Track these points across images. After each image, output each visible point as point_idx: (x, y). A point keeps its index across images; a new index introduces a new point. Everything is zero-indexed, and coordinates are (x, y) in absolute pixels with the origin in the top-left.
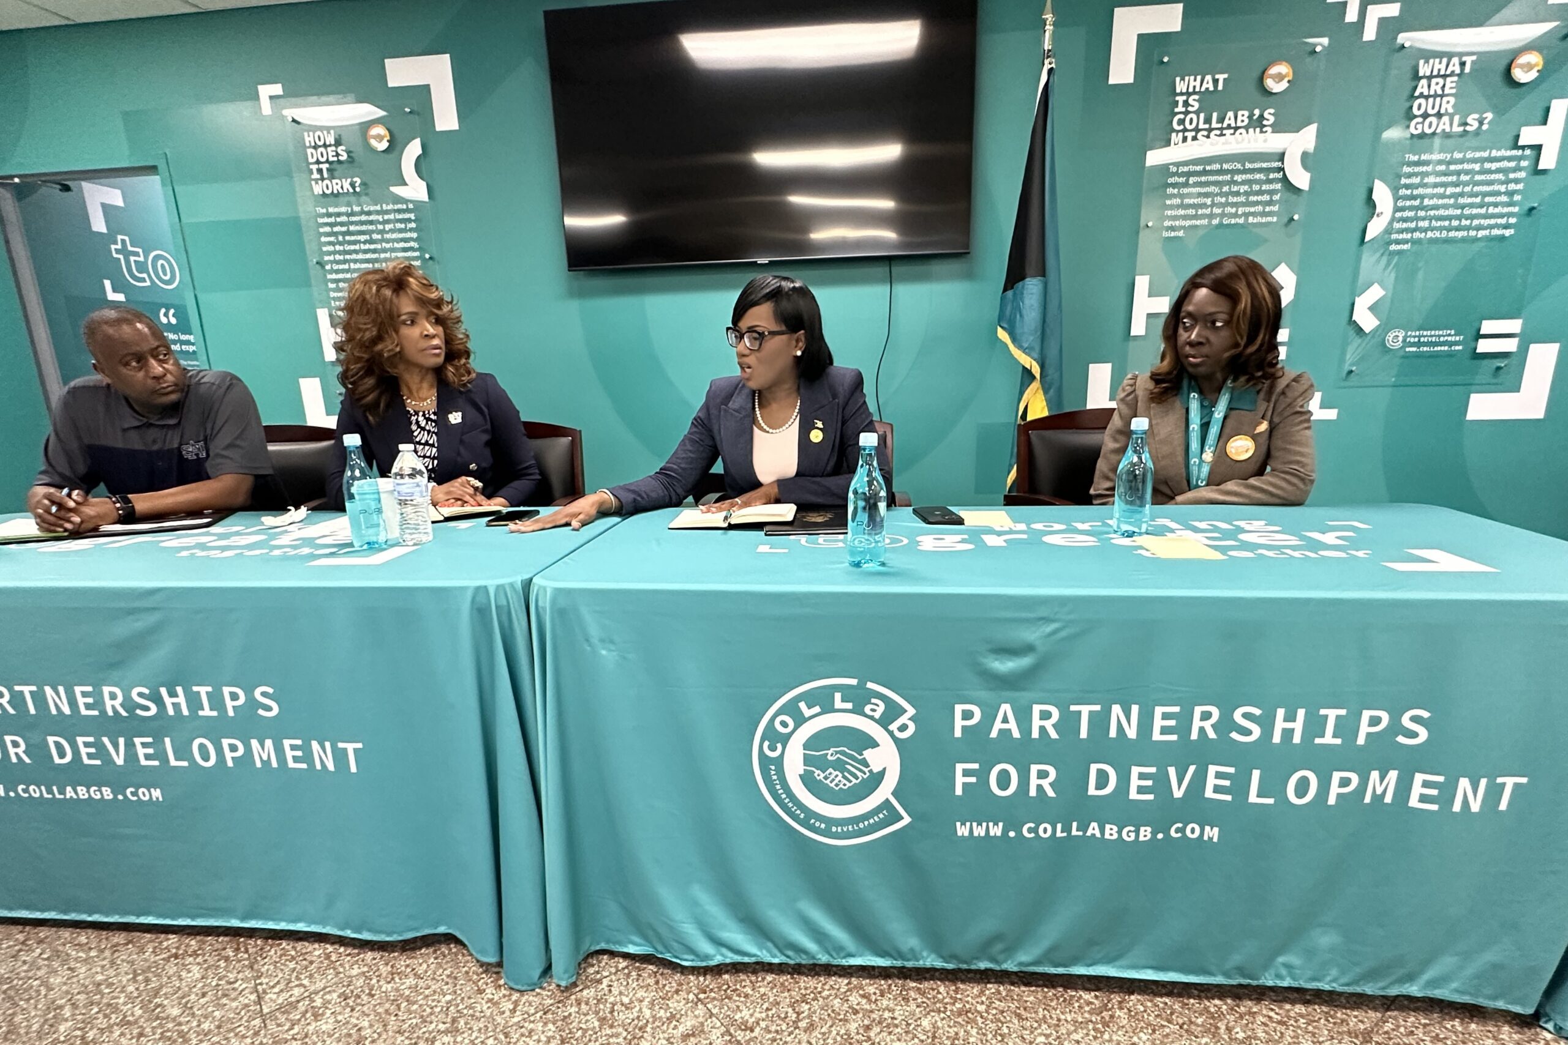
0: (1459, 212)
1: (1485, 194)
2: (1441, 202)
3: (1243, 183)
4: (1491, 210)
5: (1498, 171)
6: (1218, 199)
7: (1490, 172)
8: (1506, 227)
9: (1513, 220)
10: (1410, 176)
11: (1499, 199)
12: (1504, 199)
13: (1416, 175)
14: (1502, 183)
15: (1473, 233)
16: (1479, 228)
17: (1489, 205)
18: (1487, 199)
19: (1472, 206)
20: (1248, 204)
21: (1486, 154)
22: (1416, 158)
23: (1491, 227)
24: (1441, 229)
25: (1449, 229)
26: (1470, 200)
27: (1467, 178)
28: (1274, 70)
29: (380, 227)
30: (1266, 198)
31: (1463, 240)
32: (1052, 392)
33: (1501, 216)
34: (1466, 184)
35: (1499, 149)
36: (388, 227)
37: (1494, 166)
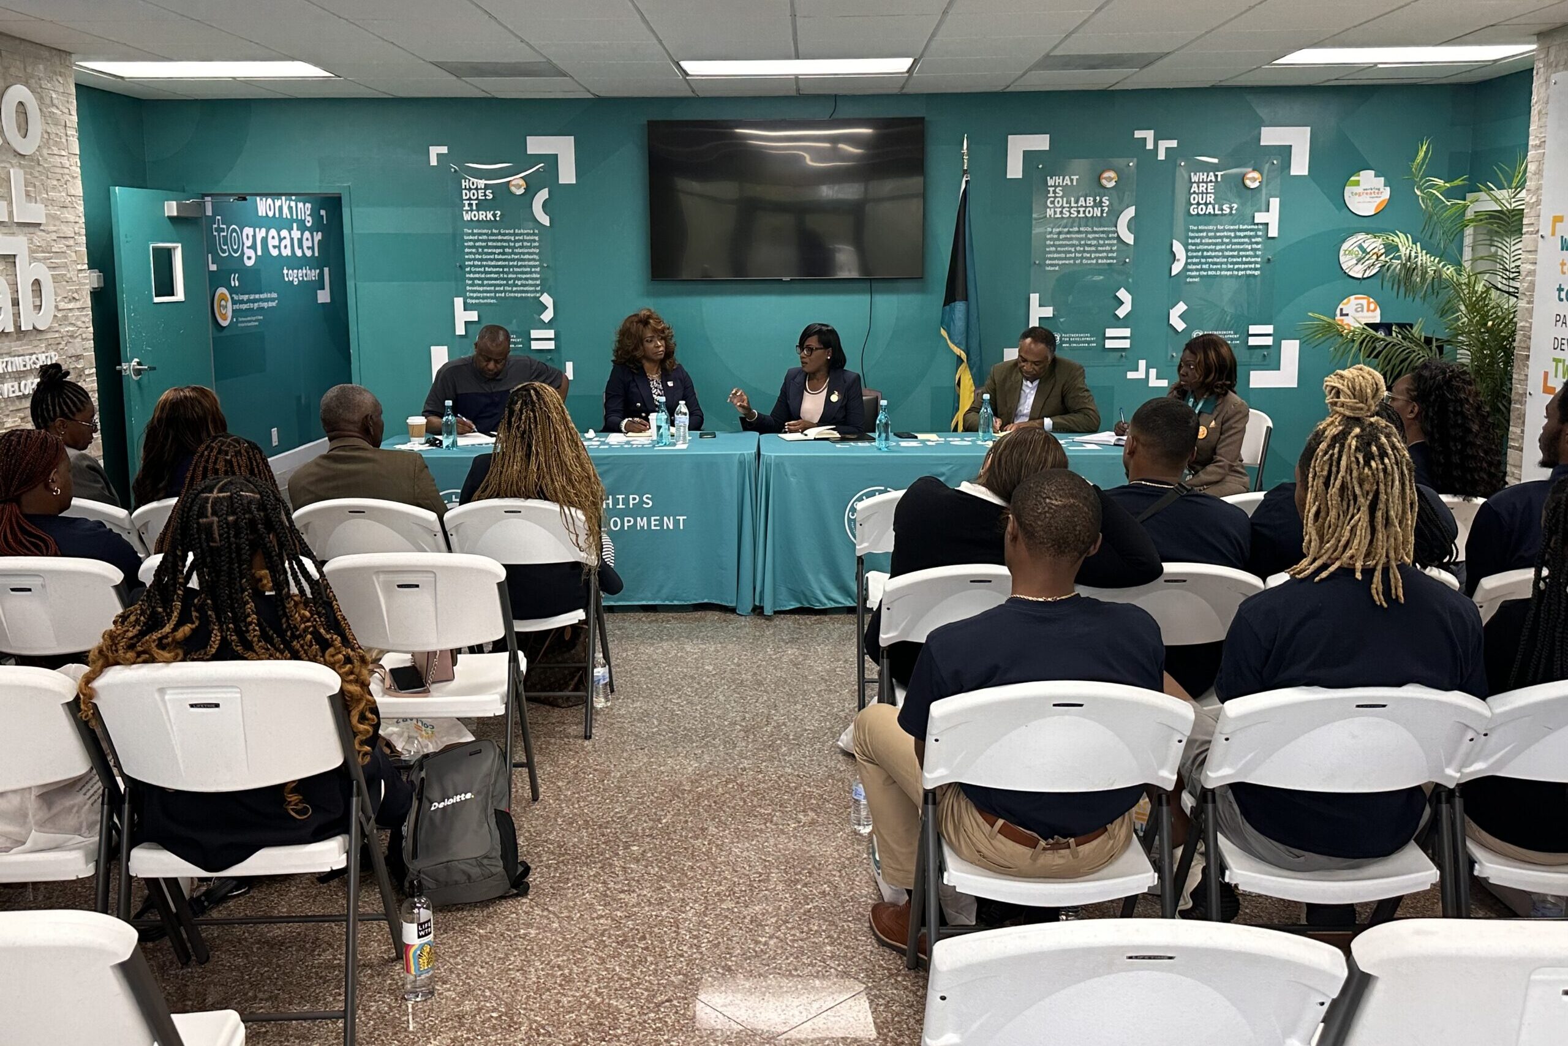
0: (1225, 260)
1: (1240, 250)
2: (1213, 254)
3: (1094, 239)
4: (1244, 259)
5: (1245, 237)
6: (1078, 248)
7: (1240, 237)
8: (1256, 269)
9: (1258, 266)
10: (1193, 238)
11: (1248, 253)
12: (1251, 253)
13: (1197, 237)
14: (1249, 244)
15: (1236, 273)
16: (1238, 270)
17: (1242, 257)
18: (1241, 253)
19: (1233, 257)
20: (1097, 251)
21: (1237, 227)
22: (1196, 228)
23: (1245, 269)
24: (1216, 270)
25: (1221, 270)
26: (1231, 253)
27: (1228, 240)
28: (1106, 175)
29: (512, 244)
30: (1108, 248)
31: (1231, 276)
32: (974, 370)
33: (1250, 263)
34: (1227, 244)
35: (1244, 225)
36: (517, 245)
37: (1242, 234)
